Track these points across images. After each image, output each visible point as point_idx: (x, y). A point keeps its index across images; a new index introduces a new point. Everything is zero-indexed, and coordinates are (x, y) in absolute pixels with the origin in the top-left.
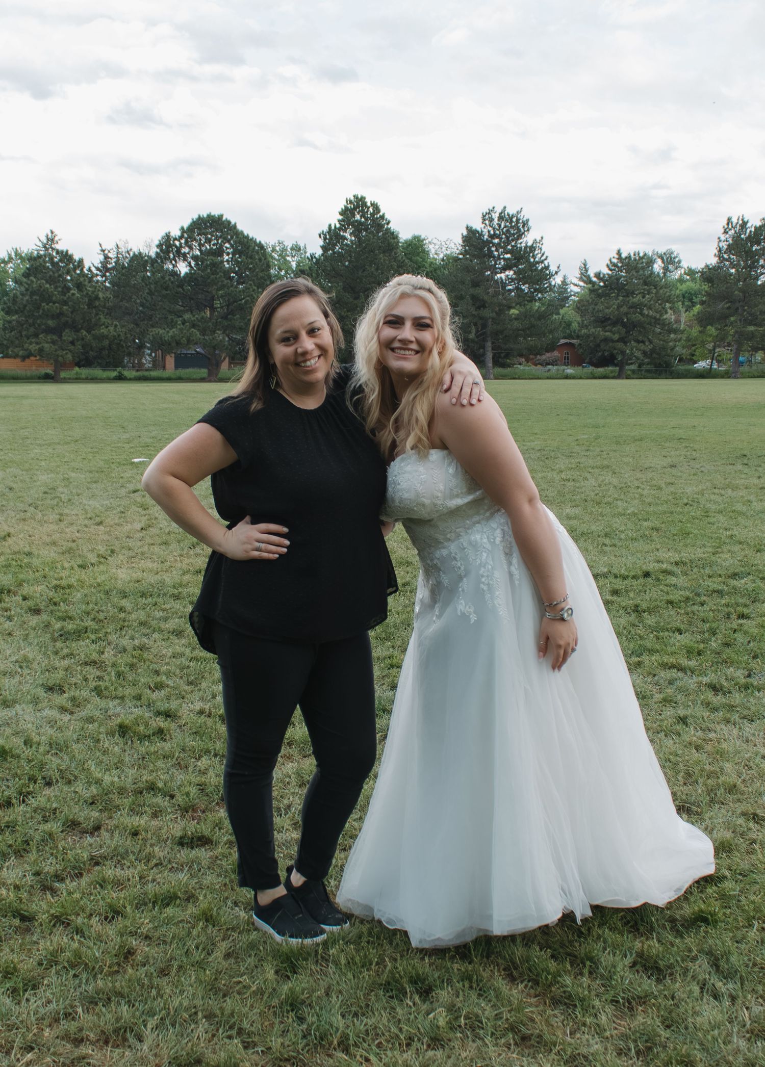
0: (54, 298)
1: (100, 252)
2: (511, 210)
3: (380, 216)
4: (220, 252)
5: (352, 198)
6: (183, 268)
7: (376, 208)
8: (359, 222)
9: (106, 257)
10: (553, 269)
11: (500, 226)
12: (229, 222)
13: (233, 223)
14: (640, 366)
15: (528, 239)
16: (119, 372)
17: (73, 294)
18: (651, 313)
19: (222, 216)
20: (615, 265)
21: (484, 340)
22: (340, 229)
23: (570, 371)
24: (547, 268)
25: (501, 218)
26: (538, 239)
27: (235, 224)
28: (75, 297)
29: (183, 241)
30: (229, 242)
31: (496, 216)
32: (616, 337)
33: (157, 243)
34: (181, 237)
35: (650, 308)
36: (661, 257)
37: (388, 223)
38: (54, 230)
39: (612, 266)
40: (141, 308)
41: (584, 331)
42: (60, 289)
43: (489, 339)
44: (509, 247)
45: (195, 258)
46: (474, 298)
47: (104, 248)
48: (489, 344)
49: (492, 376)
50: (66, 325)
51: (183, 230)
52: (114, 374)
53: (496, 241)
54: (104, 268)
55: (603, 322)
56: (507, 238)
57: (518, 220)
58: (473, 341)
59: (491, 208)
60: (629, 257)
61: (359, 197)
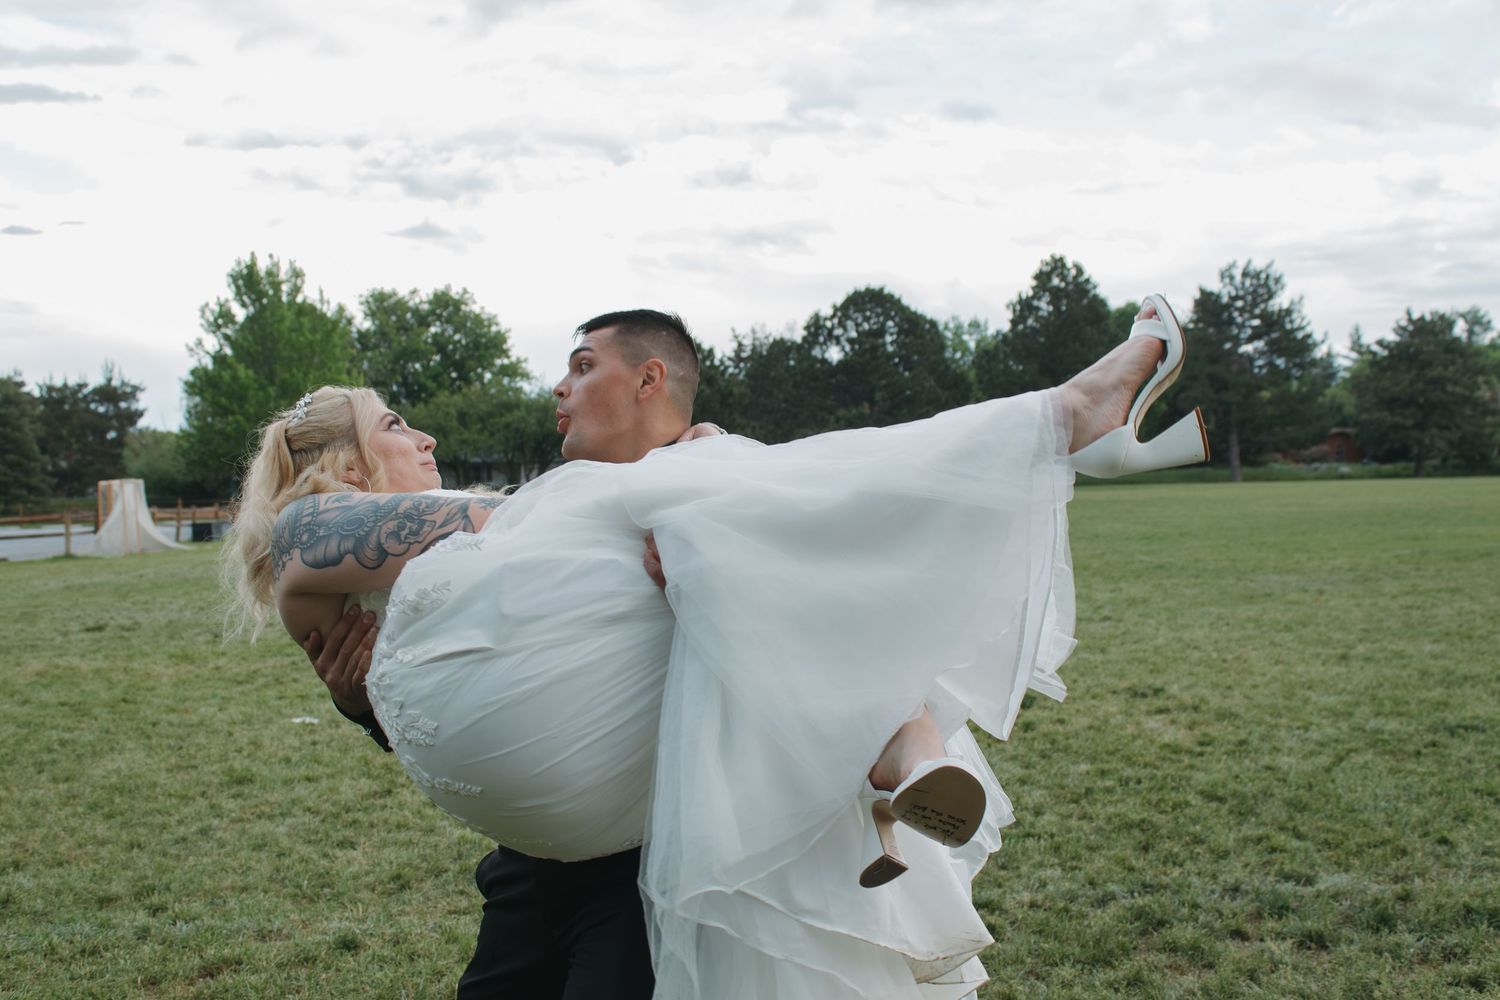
1: (732, 338)
2: (1258, 264)
3: (1084, 280)
4: (881, 332)
5: (1048, 259)
6: (834, 354)
7: (1080, 271)
8: (1057, 289)
9: (740, 345)
10: (1317, 336)
11: (1243, 283)
12: (891, 297)
13: (896, 297)
14: (1444, 460)
15: (1280, 302)
18: (1458, 389)
19: (881, 290)
20: (1404, 329)
21: (1227, 432)
22: (1033, 297)
23: (1345, 469)
24: (1309, 336)
25: (1245, 274)
26: (1296, 299)
27: (899, 298)
29: (836, 321)
30: (892, 319)
31: (1237, 273)
32: (1410, 422)
33: (805, 324)
34: (834, 316)
35: (1455, 383)
36: (1463, 316)
37: (1095, 287)
39: (1399, 330)
40: (784, 405)
41: (1364, 416)
43: (1233, 430)
44: (1257, 311)
45: (851, 341)
46: (1212, 378)
47: (737, 334)
48: (1234, 438)
49: (1240, 478)
51: (835, 307)
53: (1239, 304)
54: (738, 358)
55: (1391, 403)
56: (1254, 299)
57: (1268, 277)
58: (1212, 433)
59: (1231, 263)
60: (1422, 319)
61: (1057, 256)
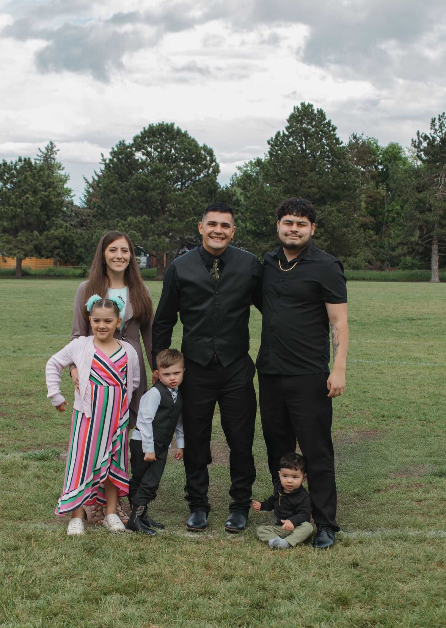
0: (11, 202)
1: (101, 161)
3: (327, 123)
5: (300, 106)
7: (323, 115)
8: (306, 130)
12: (179, 131)
13: (183, 132)
16: (84, 270)
17: (27, 198)
19: (172, 125)
21: (431, 243)
22: (288, 136)
27: (186, 132)
28: (29, 201)
29: (134, 149)
34: (133, 145)
37: (334, 129)
38: (53, 142)
42: (17, 194)
43: (435, 242)
47: (105, 158)
48: (435, 248)
49: (437, 279)
50: (22, 226)
52: (79, 271)
58: (417, 244)
59: (441, 114)
61: (306, 104)
